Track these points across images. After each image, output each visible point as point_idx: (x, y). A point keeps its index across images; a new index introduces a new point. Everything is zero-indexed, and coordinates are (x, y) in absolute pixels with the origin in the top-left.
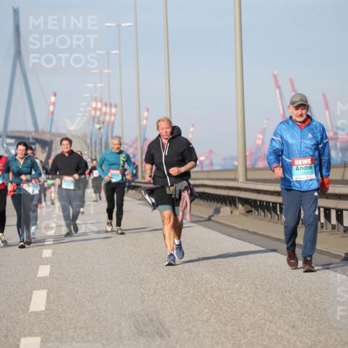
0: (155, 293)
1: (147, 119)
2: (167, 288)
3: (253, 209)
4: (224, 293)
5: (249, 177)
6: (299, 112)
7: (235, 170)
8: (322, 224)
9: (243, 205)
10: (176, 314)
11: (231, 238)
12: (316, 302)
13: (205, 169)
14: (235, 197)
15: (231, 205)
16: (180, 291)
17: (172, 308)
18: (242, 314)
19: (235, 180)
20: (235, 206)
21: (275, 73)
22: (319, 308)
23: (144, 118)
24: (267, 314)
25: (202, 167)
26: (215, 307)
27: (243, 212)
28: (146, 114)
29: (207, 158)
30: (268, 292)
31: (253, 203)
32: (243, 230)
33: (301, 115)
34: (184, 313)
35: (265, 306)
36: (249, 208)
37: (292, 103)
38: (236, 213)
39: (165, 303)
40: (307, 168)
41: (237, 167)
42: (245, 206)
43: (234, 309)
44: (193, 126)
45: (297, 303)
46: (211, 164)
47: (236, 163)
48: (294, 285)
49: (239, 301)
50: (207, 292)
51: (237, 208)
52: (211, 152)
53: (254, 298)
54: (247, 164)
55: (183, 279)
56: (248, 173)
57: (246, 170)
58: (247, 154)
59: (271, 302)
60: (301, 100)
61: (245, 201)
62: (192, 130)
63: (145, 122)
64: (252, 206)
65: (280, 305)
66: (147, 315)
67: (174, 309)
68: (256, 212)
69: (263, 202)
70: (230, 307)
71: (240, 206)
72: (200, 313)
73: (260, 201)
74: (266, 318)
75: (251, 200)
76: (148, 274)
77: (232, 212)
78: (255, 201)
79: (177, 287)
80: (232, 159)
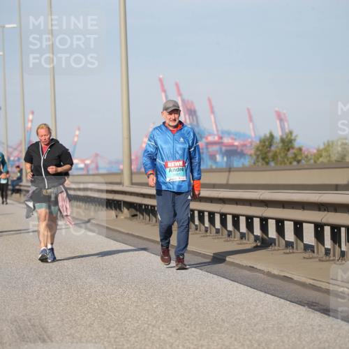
0: (38, 298)
1: (32, 121)
2: (50, 293)
3: (138, 213)
4: (108, 297)
5: (134, 181)
6: (173, 116)
7: (120, 173)
8: (206, 228)
9: (128, 209)
10: (58, 318)
11: (115, 242)
12: (199, 306)
13: (91, 172)
14: (120, 201)
15: (116, 209)
16: (63, 295)
17: (54, 313)
18: (126, 319)
19: (120, 184)
20: (120, 210)
21: (161, 76)
22: (202, 313)
23: (29, 121)
24: (150, 318)
25: (88, 171)
26: (99, 312)
27: (128, 216)
28: (31, 117)
29: (92, 162)
30: (152, 296)
31: (138, 207)
32: (128, 234)
33: (175, 120)
34: (68, 318)
35: (148, 310)
36: (134, 212)
37: (165, 109)
38: (122, 217)
39: (48, 308)
40: (179, 170)
41: (122, 171)
42: (130, 209)
43: (117, 314)
44: (79, 129)
45: (180, 306)
46: (97, 168)
47: (121, 167)
48: (178, 290)
49: (123, 305)
50: (90, 297)
51: (121, 211)
52: (97, 155)
53: (137, 302)
54: (133, 167)
55: (67, 284)
56: (134, 176)
57: (132, 173)
58: (133, 157)
59: (155, 306)
60: (174, 106)
61: (130, 205)
62: (77, 133)
63: (30, 125)
64: (137, 210)
65: (164, 310)
66: (30, 320)
67: (57, 314)
68: (141, 217)
69: (148, 206)
70: (113, 312)
71: (125, 210)
72: (83, 318)
73: (145, 205)
74: (149, 323)
75: (137, 204)
76: (31, 279)
77: (117, 216)
78: (140, 205)
79: (60, 291)
80: (118, 163)
